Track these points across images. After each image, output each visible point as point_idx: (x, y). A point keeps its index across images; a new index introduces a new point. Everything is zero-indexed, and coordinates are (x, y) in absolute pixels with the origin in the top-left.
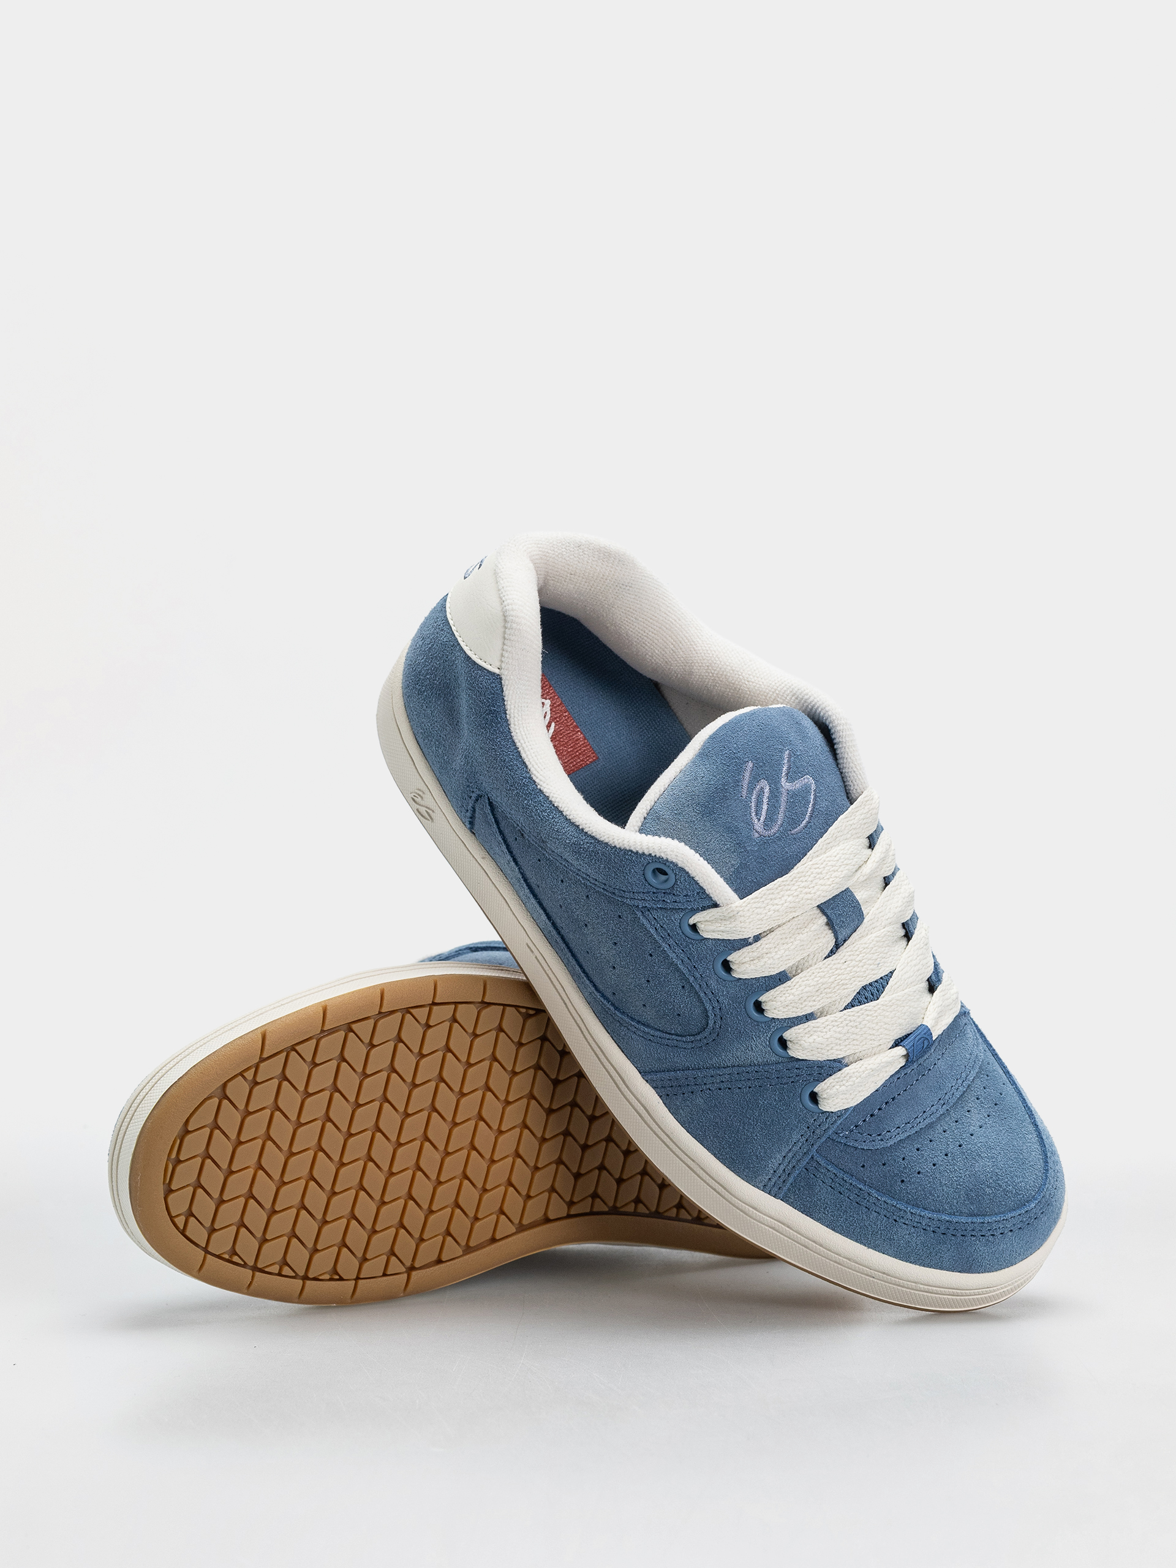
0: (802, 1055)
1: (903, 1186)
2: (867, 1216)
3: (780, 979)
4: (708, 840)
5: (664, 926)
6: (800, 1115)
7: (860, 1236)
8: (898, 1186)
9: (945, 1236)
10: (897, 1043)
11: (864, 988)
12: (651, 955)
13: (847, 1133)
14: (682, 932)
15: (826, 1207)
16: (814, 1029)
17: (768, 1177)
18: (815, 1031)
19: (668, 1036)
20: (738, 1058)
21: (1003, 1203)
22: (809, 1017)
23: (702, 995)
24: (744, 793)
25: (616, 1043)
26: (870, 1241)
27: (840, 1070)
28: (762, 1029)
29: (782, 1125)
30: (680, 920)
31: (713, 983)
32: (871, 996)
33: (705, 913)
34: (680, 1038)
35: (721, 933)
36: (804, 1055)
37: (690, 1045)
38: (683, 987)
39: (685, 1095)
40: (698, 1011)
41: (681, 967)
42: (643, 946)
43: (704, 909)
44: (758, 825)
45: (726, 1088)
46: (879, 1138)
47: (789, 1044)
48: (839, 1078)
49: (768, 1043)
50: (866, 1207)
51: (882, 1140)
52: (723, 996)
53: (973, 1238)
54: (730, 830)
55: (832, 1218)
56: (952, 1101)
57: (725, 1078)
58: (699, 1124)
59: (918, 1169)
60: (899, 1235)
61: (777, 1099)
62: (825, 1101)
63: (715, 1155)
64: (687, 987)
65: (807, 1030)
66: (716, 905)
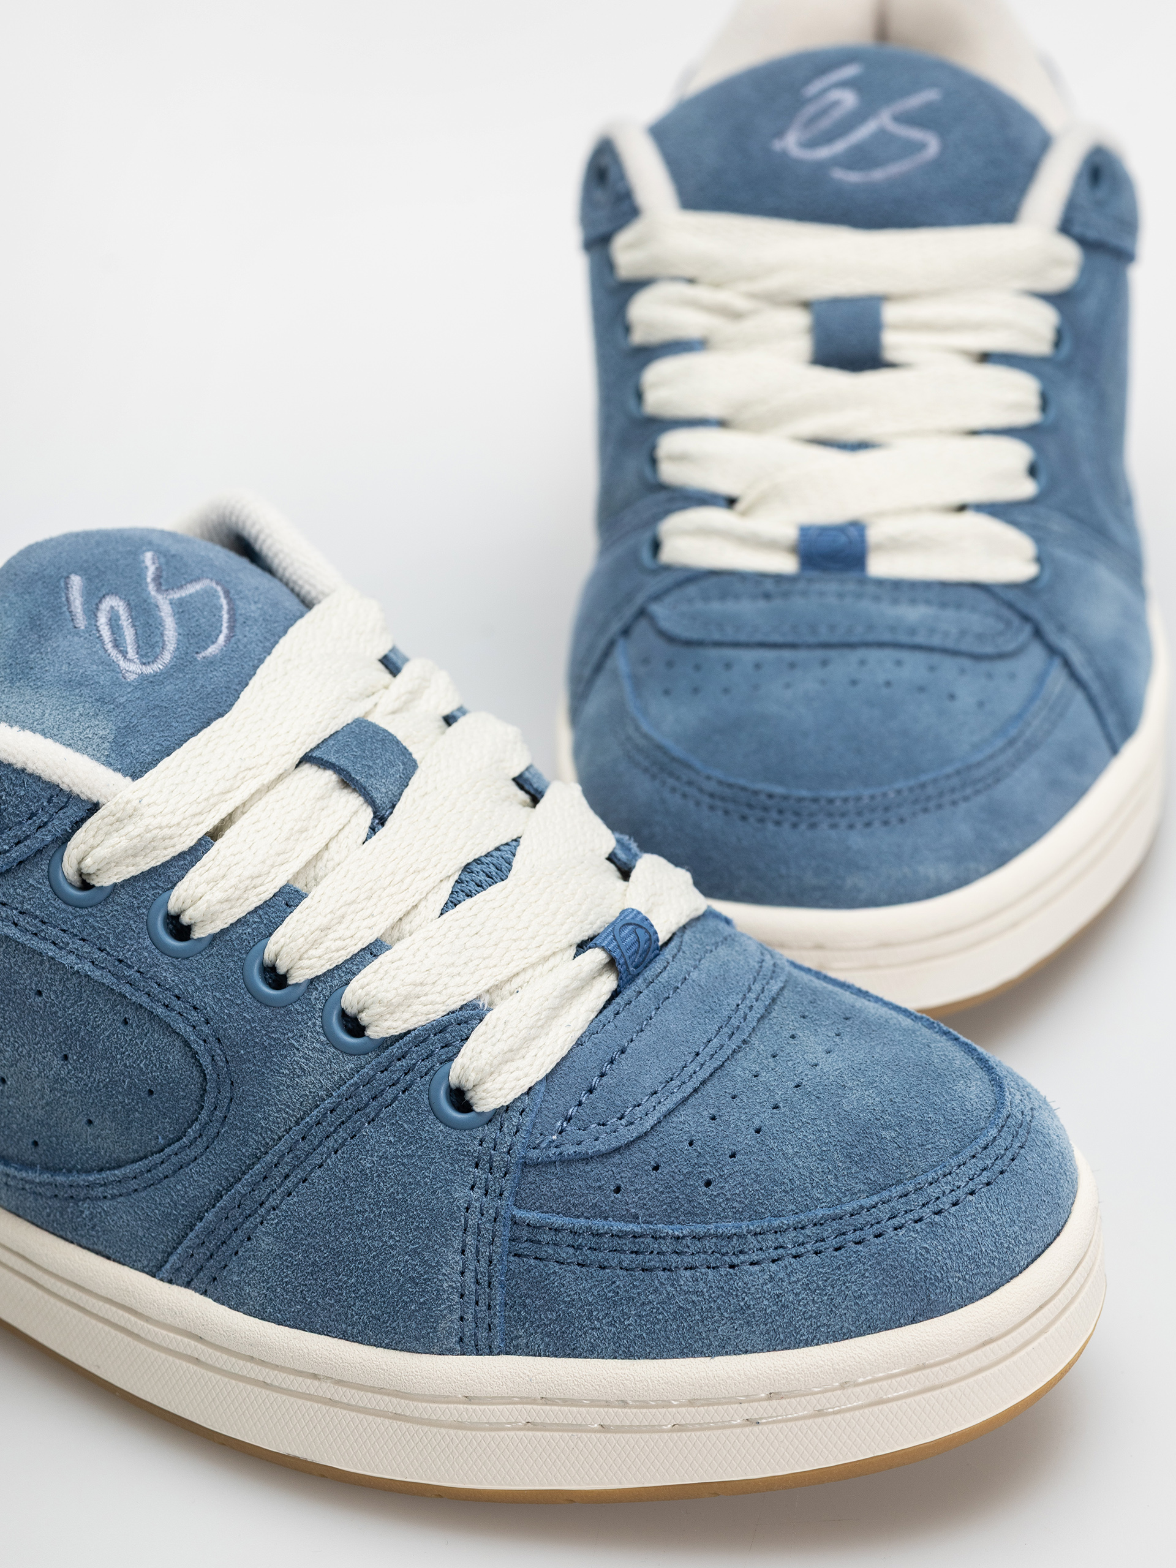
0: (395, 1024)
1: (713, 1190)
2: (672, 1285)
3: (287, 904)
4: (38, 714)
5: (27, 906)
6: (449, 1147)
7: (684, 1337)
8: (703, 1197)
9: (843, 1251)
10: (582, 947)
11: (467, 868)
12: (39, 993)
13: (554, 1137)
14: (65, 903)
15: (590, 1312)
16: (396, 965)
17: (456, 1316)
18: (398, 969)
19: (157, 1158)
20: (289, 1107)
21: (929, 1146)
22: (373, 950)
23: (160, 1010)
24: (81, 622)
25: (89, 1249)
26: (708, 1338)
27: (481, 1021)
28: (299, 1017)
29: (426, 1184)
30: (49, 879)
31: (168, 976)
32: (487, 879)
33: (79, 835)
34: (177, 1145)
35: (130, 860)
36: (400, 1023)
37: (201, 1144)
38: (125, 1022)
39: (240, 1254)
40: (175, 1057)
41: (97, 974)
42: (15, 982)
43: (77, 825)
44: (132, 668)
45: (298, 1183)
46: (623, 1122)
47: (364, 1018)
48: (484, 1033)
49: (323, 1038)
50: (664, 1270)
51: (632, 1123)
52: (198, 989)
53: (901, 1232)
54: (75, 684)
55: (613, 1330)
57: (287, 1163)
58: (287, 1292)
59: (727, 1147)
60: (753, 1289)
61: (391, 1139)
62: (480, 1089)
63: (344, 1336)
64: (130, 1014)
65: (381, 971)
66: (95, 807)
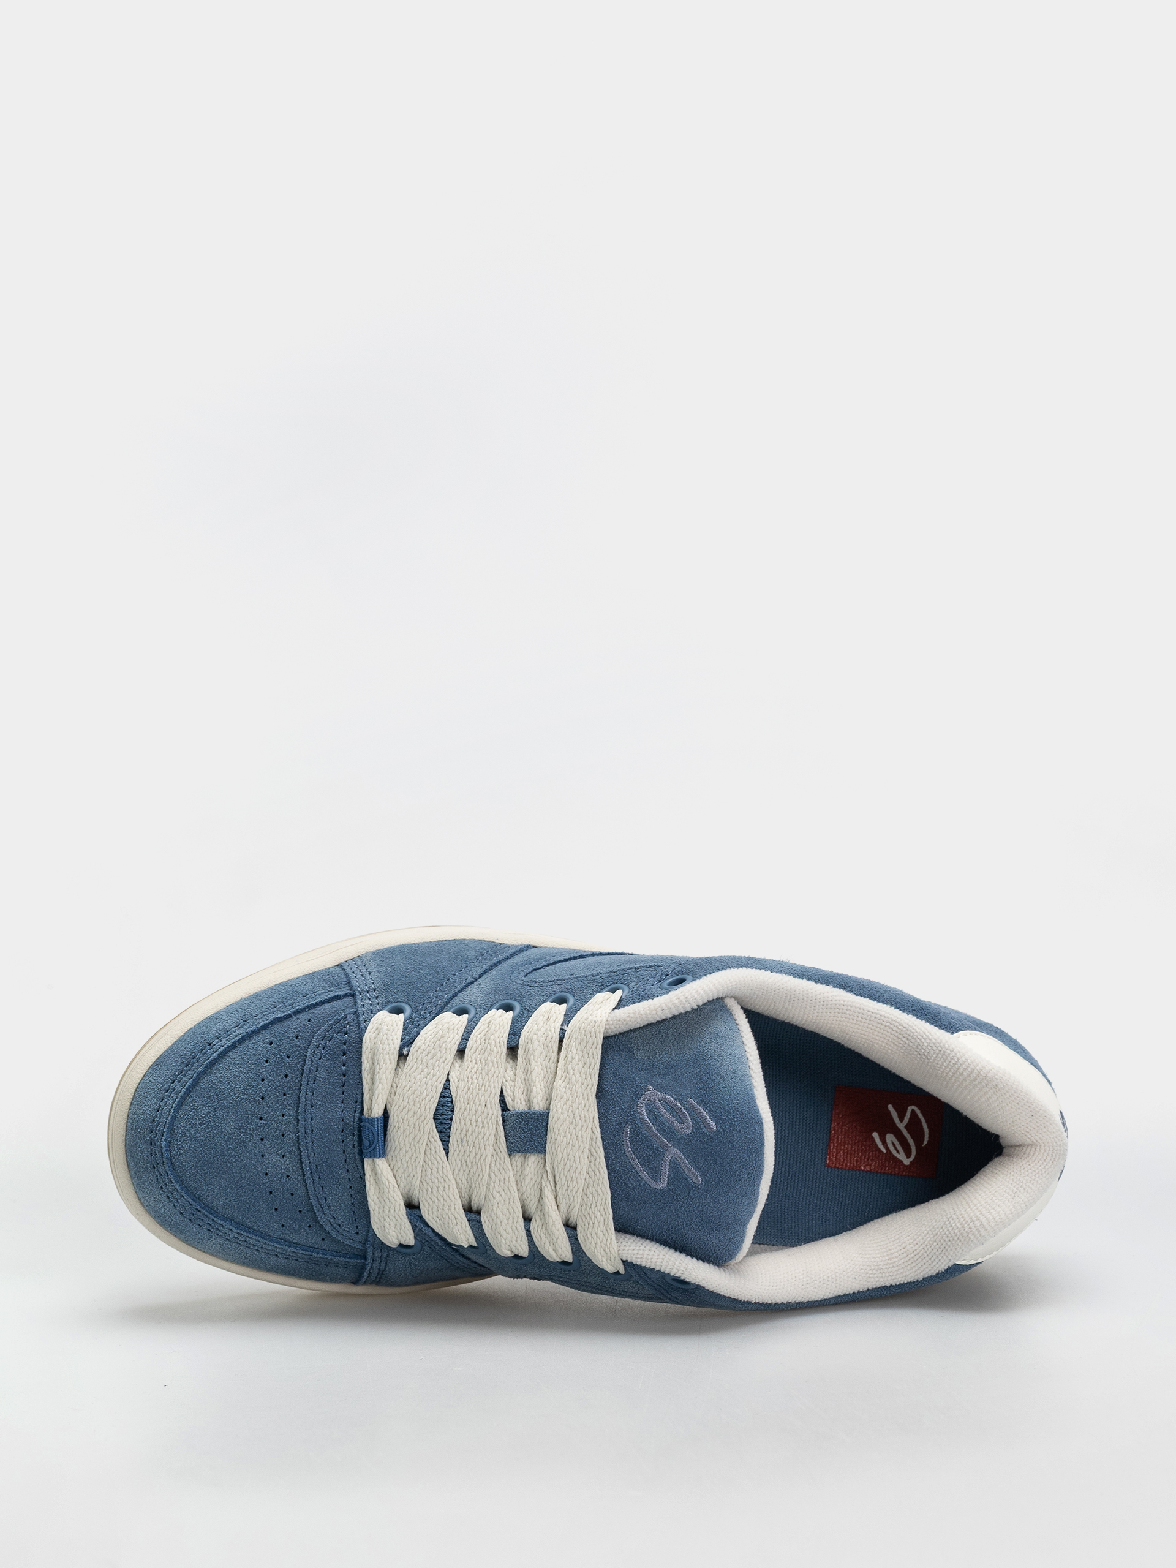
10: (386, 1115)
11: (452, 1110)
32: (441, 1113)
56: (302, 1141)
